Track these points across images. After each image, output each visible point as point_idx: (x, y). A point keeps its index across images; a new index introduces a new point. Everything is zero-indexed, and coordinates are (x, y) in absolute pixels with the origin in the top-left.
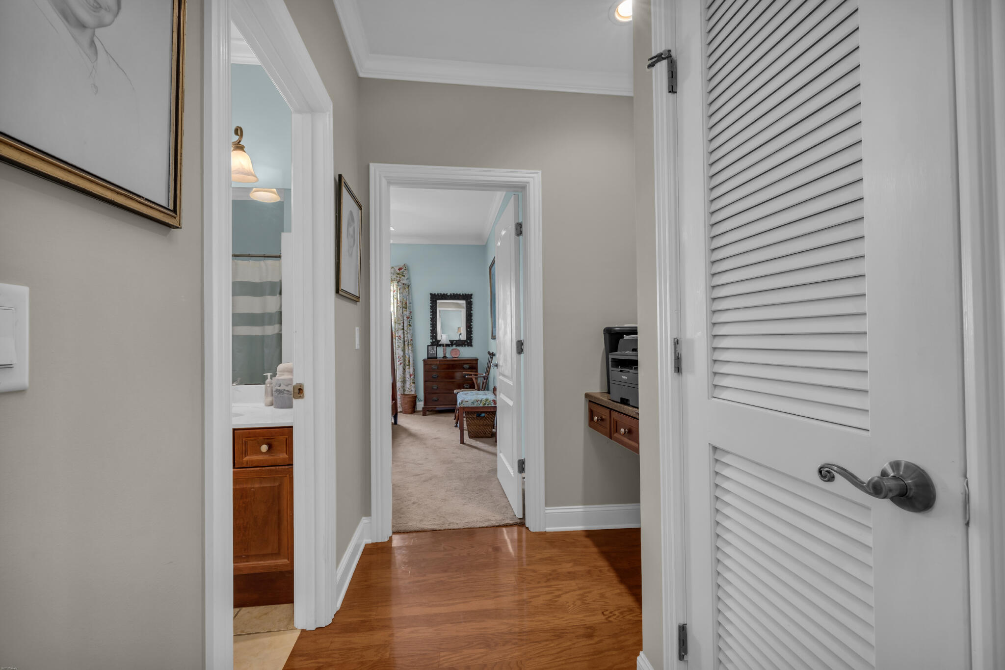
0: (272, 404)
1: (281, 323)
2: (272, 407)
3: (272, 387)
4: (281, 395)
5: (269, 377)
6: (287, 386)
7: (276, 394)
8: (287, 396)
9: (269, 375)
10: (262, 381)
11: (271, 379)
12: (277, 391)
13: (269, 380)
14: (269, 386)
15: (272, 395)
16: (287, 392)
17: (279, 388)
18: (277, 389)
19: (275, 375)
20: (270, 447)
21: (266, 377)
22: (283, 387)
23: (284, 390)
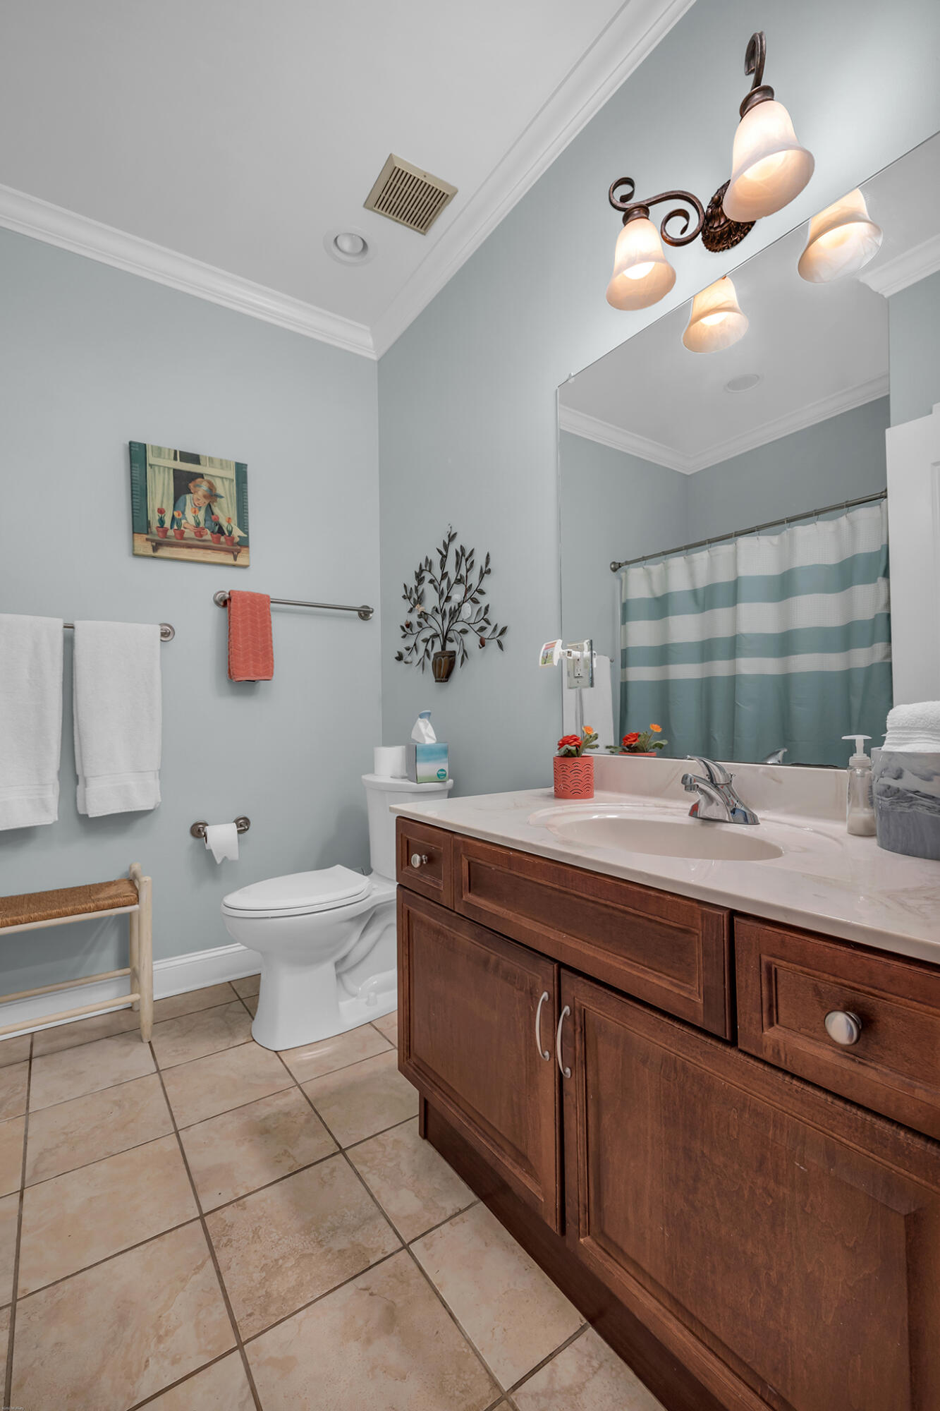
0: (868, 832)
1: (890, 641)
2: (872, 843)
3: (871, 781)
4: (903, 808)
5: (860, 745)
6: (928, 779)
7: (886, 802)
8: (928, 813)
9: (859, 739)
10: (837, 757)
11: (867, 751)
12: (888, 791)
13: (859, 756)
14: (862, 776)
15: (872, 803)
16: (927, 802)
17: (895, 784)
18: (889, 787)
19: (877, 739)
20: (865, 1022)
21: (852, 749)
22: (909, 782)
23: (916, 792)
